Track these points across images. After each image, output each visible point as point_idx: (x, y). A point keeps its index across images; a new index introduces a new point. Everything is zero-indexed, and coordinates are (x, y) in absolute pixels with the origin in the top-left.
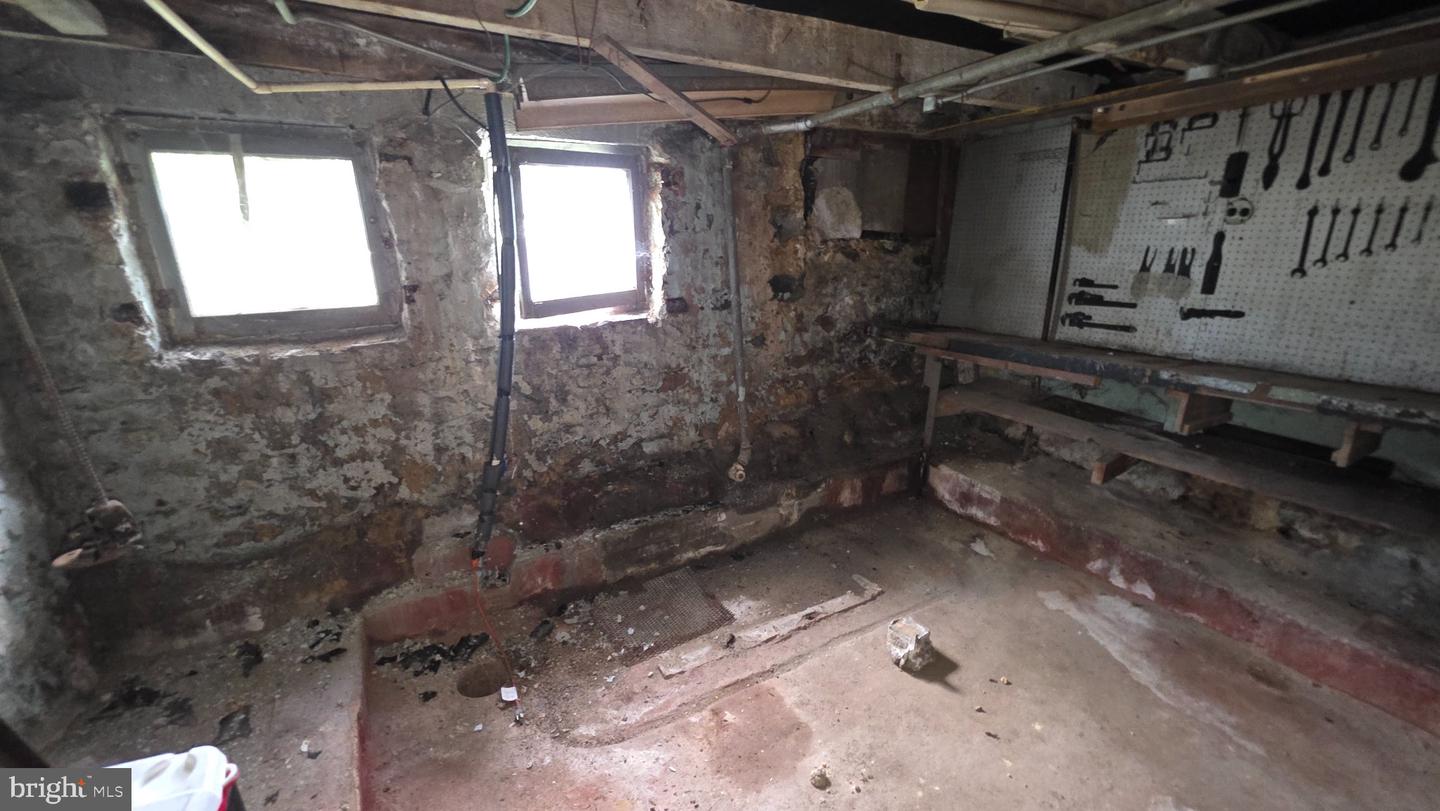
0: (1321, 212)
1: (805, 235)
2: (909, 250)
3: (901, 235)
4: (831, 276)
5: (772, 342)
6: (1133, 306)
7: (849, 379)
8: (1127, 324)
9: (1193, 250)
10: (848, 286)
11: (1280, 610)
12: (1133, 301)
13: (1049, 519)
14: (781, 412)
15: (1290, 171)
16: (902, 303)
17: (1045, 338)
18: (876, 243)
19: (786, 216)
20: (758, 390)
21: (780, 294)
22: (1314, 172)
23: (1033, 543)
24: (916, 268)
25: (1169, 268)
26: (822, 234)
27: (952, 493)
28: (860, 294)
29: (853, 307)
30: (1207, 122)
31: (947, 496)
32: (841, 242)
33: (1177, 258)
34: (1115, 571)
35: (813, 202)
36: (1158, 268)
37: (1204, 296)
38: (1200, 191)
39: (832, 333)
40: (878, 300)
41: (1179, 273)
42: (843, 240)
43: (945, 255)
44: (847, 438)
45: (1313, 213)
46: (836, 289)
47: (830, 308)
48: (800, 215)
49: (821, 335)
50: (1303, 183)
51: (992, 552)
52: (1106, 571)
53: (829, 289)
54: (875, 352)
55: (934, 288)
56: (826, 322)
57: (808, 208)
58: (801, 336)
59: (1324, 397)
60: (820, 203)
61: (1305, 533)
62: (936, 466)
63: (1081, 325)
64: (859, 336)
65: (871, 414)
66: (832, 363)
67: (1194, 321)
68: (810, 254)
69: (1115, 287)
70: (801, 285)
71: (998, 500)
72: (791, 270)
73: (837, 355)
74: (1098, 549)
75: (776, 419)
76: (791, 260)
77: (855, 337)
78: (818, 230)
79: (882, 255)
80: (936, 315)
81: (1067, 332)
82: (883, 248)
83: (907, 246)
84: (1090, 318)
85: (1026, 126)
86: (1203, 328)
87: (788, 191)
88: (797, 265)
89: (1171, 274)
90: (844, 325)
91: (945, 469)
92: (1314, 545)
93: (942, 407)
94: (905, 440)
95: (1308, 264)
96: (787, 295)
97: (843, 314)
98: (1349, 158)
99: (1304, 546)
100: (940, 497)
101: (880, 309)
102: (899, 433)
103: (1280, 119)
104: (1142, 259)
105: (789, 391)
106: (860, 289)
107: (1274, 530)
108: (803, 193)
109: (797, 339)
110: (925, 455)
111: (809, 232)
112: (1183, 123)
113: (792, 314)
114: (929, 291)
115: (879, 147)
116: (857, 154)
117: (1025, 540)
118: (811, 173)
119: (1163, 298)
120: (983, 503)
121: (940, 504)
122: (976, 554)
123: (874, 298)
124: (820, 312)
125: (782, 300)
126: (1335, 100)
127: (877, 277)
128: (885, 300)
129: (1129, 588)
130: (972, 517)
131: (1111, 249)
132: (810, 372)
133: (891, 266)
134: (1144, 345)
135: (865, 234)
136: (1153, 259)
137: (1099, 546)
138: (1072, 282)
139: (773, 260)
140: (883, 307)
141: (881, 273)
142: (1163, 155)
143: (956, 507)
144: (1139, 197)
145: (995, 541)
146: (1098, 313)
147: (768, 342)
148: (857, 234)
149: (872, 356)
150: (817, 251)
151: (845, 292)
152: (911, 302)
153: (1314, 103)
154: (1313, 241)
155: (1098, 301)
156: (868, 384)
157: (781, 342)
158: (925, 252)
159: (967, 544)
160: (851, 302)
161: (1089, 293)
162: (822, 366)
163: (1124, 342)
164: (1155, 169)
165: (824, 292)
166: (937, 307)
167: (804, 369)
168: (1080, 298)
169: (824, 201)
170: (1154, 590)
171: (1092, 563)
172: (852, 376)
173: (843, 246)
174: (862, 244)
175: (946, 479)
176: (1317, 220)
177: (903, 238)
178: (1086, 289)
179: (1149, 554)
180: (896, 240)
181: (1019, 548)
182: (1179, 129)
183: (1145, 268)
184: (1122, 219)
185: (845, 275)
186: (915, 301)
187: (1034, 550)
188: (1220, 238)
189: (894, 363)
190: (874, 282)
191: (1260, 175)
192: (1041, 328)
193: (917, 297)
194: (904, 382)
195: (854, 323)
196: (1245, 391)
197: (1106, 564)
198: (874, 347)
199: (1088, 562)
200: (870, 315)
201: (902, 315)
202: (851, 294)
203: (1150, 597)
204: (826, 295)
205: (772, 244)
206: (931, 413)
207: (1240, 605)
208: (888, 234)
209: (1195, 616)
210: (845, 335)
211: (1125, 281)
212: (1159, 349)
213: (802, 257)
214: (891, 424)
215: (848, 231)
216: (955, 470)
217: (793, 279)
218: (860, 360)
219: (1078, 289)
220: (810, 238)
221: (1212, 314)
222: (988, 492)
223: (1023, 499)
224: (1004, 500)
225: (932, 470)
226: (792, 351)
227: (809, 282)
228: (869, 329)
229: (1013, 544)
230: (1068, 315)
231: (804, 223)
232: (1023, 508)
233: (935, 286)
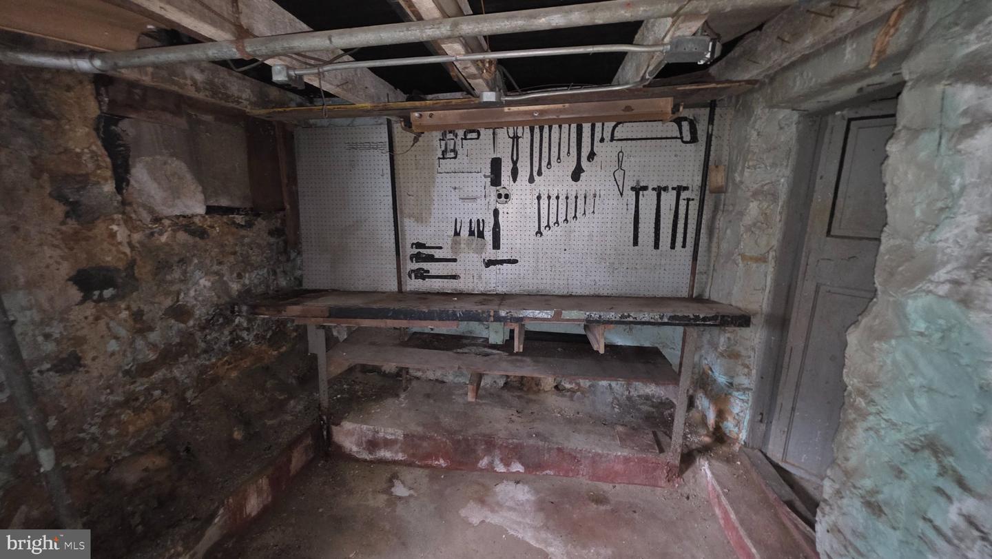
0: (542, 198)
1: (123, 213)
2: (261, 224)
3: (252, 209)
4: (176, 259)
5: (94, 359)
6: (455, 260)
7: (223, 365)
8: (454, 274)
9: (483, 220)
10: (201, 266)
11: (587, 447)
12: (454, 257)
13: (444, 440)
14: (132, 442)
15: (524, 173)
16: (266, 275)
17: (400, 290)
18: (225, 219)
19: (84, 188)
20: (83, 431)
21: (97, 293)
22: (535, 174)
23: (436, 462)
24: (272, 240)
25: (471, 233)
26: (151, 211)
27: (359, 445)
28: (217, 273)
29: (212, 288)
30: (474, 135)
31: (355, 449)
32: (181, 219)
33: (474, 225)
34: (497, 462)
35: (127, 170)
36: (465, 233)
37: (494, 251)
38: (479, 182)
39: (191, 323)
40: (240, 276)
41: (478, 237)
42: (184, 217)
43: (297, 227)
44: (237, 435)
45: (539, 198)
46: (185, 273)
47: (182, 295)
48: (109, 187)
49: (175, 328)
50: (531, 180)
51: (410, 489)
52: (491, 464)
53: (177, 274)
54: (248, 329)
55: (292, 258)
56: (179, 312)
57: (121, 177)
58: (145, 338)
59: (588, 313)
60: (140, 174)
61: (568, 386)
62: (338, 424)
63: (424, 278)
64: (225, 318)
65: (257, 395)
66: (197, 356)
67: (492, 267)
68: (137, 237)
69: (441, 248)
70: (132, 276)
71: (401, 438)
72: (109, 259)
73: (203, 345)
74: (482, 449)
75: (127, 454)
76: (105, 245)
77: (221, 320)
78: (144, 206)
79: (234, 230)
80: (299, 281)
81: (414, 284)
82: (234, 223)
83: (259, 219)
84: (428, 271)
85: (348, 121)
86: (498, 271)
87: (79, 155)
88: (119, 251)
89: (473, 237)
90: (204, 310)
91: (347, 425)
92: (573, 391)
93: (332, 369)
94: (300, 407)
95: (542, 229)
96: (108, 293)
97: (200, 298)
98: (549, 167)
99: (568, 394)
100: (347, 451)
101: (244, 285)
102: (292, 402)
103: (513, 138)
104: (454, 227)
105: (138, 411)
106: (216, 268)
107: (553, 389)
108: (108, 160)
109: (140, 343)
110: (325, 417)
111: (128, 208)
112: (461, 133)
113: (124, 314)
114: (288, 260)
115: (208, 118)
116: (182, 122)
117: (430, 462)
118: (117, 136)
119: (472, 255)
120: (388, 444)
121: (350, 458)
122: (400, 498)
123: (235, 275)
124: (168, 302)
125: (101, 299)
126: (537, 130)
127: (235, 253)
128: (247, 275)
129: (508, 470)
130: (381, 459)
131: (432, 220)
132: (169, 376)
133: (247, 240)
134: (467, 287)
135: (210, 210)
136: (461, 227)
137: (483, 447)
138: (410, 246)
139: (71, 249)
140: (247, 282)
141: (237, 249)
142: (452, 155)
143: (365, 456)
144: (443, 183)
145: (408, 475)
146: (434, 268)
147: (88, 361)
148: (201, 210)
149: (245, 334)
150: (147, 232)
151: (198, 274)
152: (275, 273)
153: (527, 130)
154: (542, 215)
155: (431, 259)
156: (246, 363)
157: (113, 354)
158: (278, 225)
159: (387, 491)
160: (208, 284)
161: (423, 254)
162: (185, 364)
163: (454, 287)
164: (448, 164)
165: (168, 278)
166: (298, 273)
167: (158, 376)
168: (418, 258)
169: (145, 171)
170: (522, 465)
171: (481, 462)
172: (227, 361)
173: (185, 224)
174: (209, 221)
175: (350, 433)
176: (541, 201)
177: (255, 212)
178: (421, 251)
179: (515, 440)
180: (246, 214)
181: (427, 471)
182: (459, 138)
183: (457, 234)
184: (436, 198)
185: (194, 255)
186: (278, 270)
187: (438, 468)
188: (496, 212)
189: (270, 334)
190: (232, 259)
191: (510, 173)
192: (396, 284)
193: (279, 267)
194: (284, 349)
195: (217, 305)
196: (549, 317)
197: (490, 458)
198: (245, 325)
199: (478, 462)
200: (234, 293)
201: (268, 287)
202: (206, 274)
203: (521, 471)
204: (172, 282)
205: (64, 228)
206: (323, 376)
207: (570, 454)
208: (238, 209)
209: (548, 472)
210: (208, 321)
211: (446, 241)
212: (477, 289)
213: (125, 241)
214: (282, 397)
215: (186, 206)
216: (356, 422)
217: (117, 270)
218: (232, 342)
219: (416, 251)
220: (133, 216)
221: (502, 262)
222: (392, 434)
223: (420, 429)
224: (406, 436)
225: (335, 429)
226: (134, 360)
227: (144, 270)
228: (236, 309)
229: (422, 470)
230: (413, 271)
231: (119, 198)
232: (423, 438)
233: (293, 255)
